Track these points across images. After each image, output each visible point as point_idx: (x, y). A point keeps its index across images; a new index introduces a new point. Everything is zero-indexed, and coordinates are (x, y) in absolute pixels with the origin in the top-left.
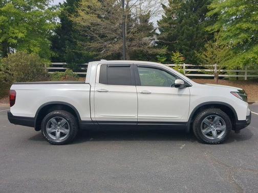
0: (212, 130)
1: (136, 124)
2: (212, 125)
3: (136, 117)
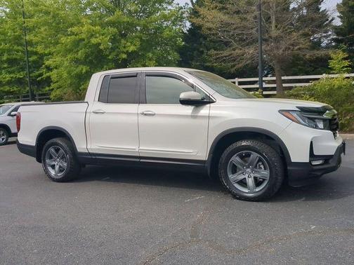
0: (246, 176)
1: (138, 160)
2: (248, 167)
3: (137, 150)
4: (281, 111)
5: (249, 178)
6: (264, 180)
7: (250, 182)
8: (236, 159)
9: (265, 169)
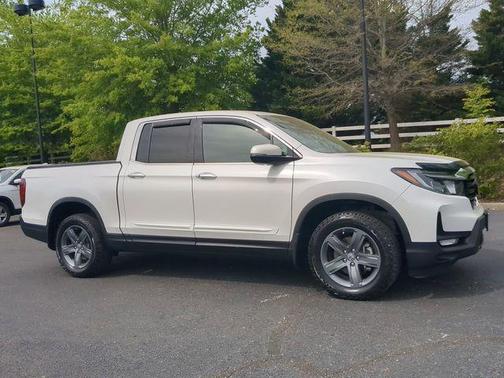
0: (348, 264)
1: (193, 243)
2: (350, 251)
3: (191, 230)
4: (394, 170)
5: (351, 266)
6: (373, 269)
7: (354, 272)
8: (332, 239)
9: (374, 253)
